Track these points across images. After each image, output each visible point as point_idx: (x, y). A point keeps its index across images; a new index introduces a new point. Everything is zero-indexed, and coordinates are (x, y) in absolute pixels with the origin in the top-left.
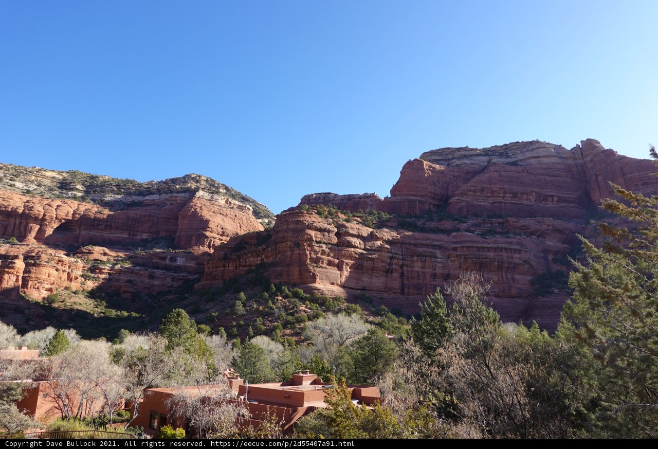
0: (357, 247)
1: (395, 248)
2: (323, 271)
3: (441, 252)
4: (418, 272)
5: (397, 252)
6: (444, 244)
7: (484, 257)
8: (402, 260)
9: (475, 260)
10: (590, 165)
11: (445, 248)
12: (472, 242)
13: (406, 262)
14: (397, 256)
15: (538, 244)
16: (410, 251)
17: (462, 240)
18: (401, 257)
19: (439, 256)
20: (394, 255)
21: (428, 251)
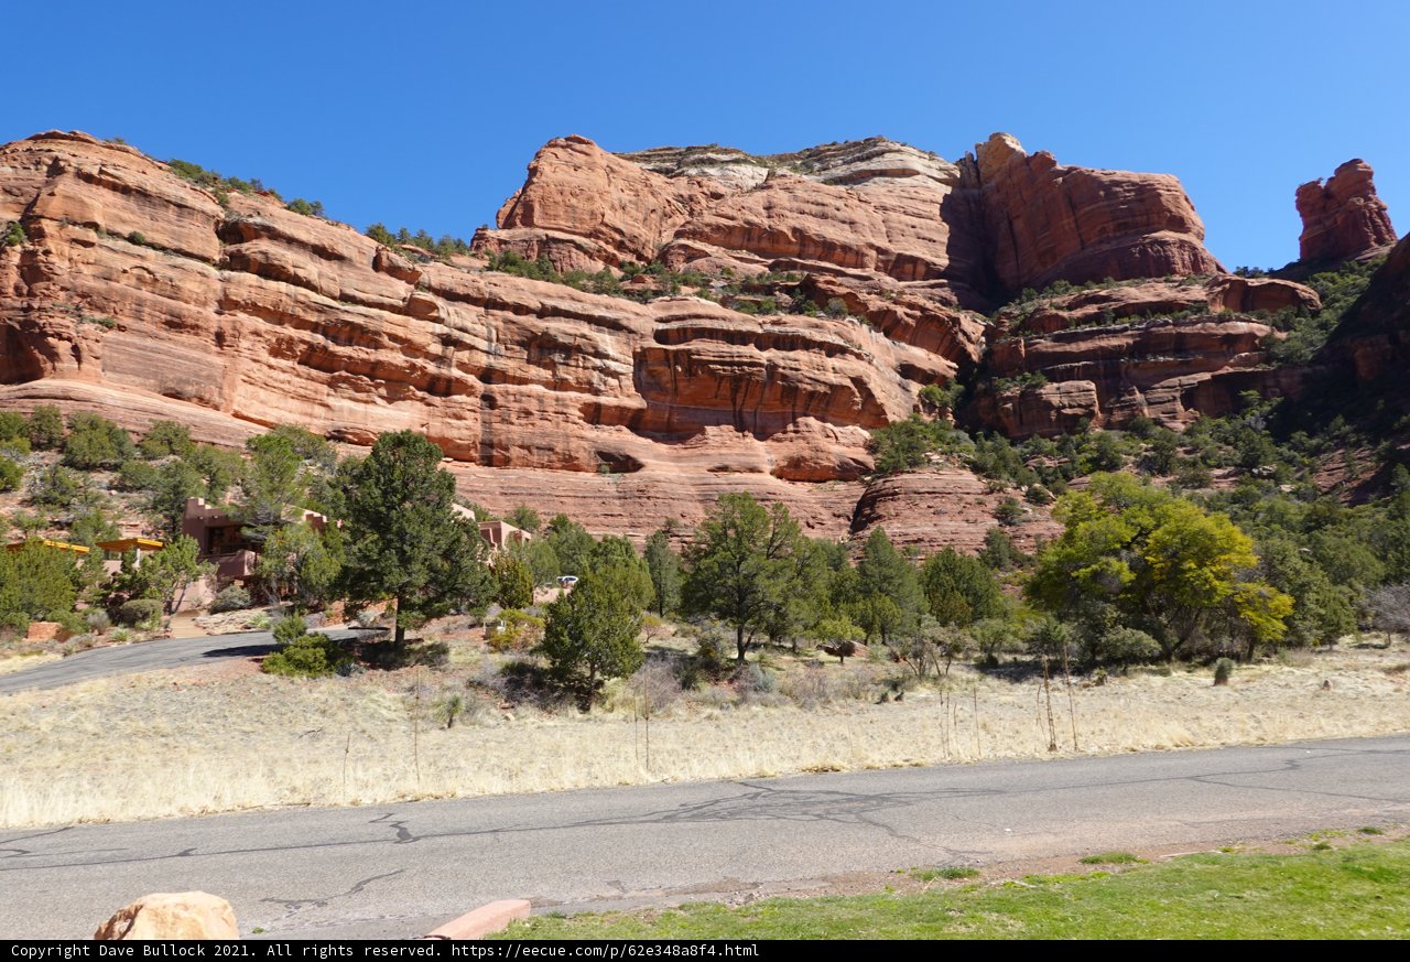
0: (308, 285)
1: (463, 313)
2: (127, 344)
3: (618, 342)
4: (540, 399)
5: (468, 325)
6: (628, 319)
7: (745, 360)
8: (488, 353)
9: (719, 367)
10: (995, 198)
11: (631, 331)
12: (711, 318)
13: (502, 361)
14: (467, 338)
15: (888, 348)
16: (513, 327)
17: (685, 312)
18: (483, 345)
19: (611, 352)
20: (456, 334)
21: (578, 333)
